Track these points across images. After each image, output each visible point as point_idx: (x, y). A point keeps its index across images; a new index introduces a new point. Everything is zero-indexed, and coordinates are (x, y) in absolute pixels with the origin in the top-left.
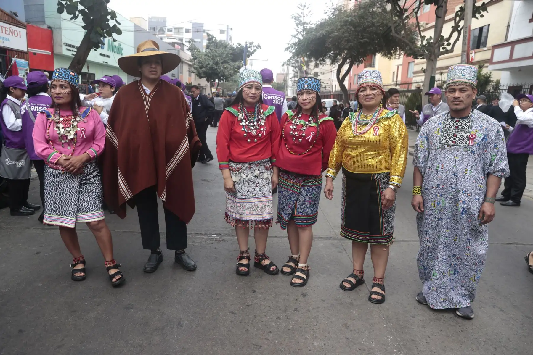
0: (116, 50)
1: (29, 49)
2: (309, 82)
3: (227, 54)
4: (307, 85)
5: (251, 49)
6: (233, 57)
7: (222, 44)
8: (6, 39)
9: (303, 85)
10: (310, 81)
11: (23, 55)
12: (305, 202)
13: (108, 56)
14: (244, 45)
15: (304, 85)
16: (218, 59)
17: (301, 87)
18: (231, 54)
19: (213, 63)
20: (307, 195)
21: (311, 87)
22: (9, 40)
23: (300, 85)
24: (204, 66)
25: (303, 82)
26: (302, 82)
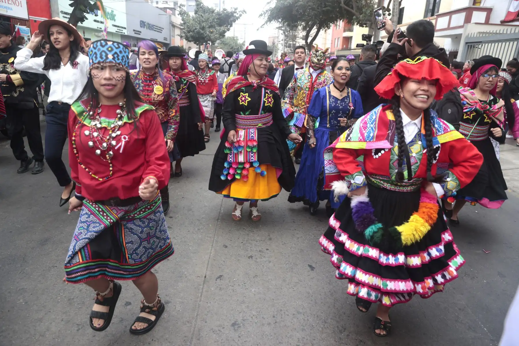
0: (109, 17)
1: (30, 16)
2: (115, 50)
3: (213, 19)
4: (113, 55)
5: (237, 14)
6: (219, 21)
7: (210, 9)
8: (9, 8)
9: (104, 54)
10: (117, 48)
11: (25, 23)
12: (141, 242)
13: (102, 22)
14: (229, 10)
15: (107, 55)
16: (204, 24)
17: (101, 57)
18: (217, 19)
19: (200, 28)
20: (142, 232)
21: (118, 59)
22: (11, 9)
23: (98, 54)
24: (192, 30)
25: (105, 49)
26: (102, 49)
